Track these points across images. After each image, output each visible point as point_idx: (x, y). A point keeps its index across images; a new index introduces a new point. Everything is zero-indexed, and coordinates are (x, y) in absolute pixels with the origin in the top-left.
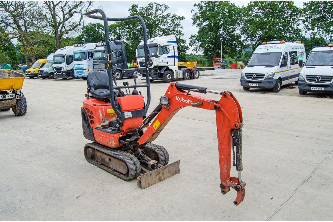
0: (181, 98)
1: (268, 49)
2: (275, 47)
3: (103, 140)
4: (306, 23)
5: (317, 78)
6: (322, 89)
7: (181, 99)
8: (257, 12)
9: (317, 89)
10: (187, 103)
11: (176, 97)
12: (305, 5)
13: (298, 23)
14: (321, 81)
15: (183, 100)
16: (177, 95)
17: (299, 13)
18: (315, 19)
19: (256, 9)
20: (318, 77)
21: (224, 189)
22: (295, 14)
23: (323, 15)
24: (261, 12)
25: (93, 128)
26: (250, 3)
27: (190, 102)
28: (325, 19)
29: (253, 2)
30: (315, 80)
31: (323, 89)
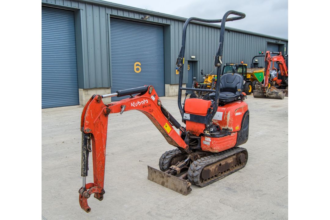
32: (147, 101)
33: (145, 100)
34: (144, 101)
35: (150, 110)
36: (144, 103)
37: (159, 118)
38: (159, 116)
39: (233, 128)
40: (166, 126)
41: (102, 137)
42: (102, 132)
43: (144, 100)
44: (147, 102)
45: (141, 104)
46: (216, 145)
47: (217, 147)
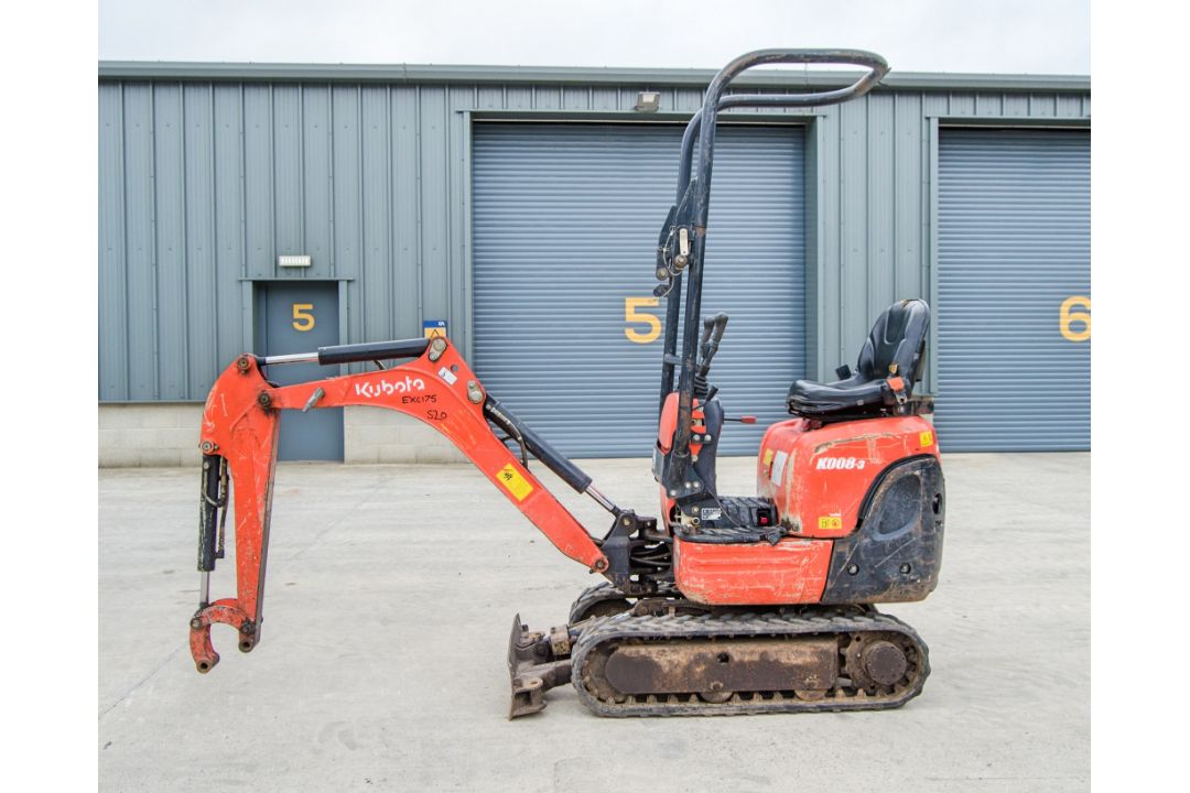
32: (419, 384)
33: (413, 379)
34: (409, 381)
35: (434, 414)
36: (409, 389)
37: (474, 443)
38: (471, 437)
39: (804, 520)
40: (509, 476)
41: (253, 471)
42: (254, 459)
43: (407, 378)
44: (419, 388)
45: (396, 392)
46: (691, 571)
47: (695, 579)
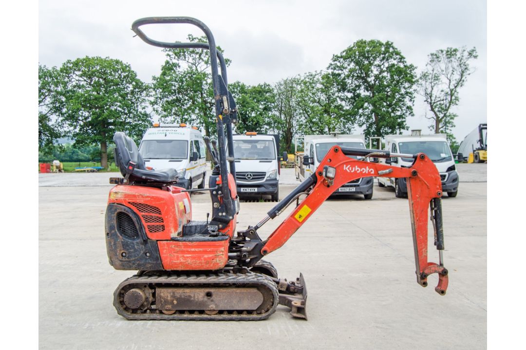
0: (353, 166)
1: (166, 135)
2: (175, 132)
3: (193, 258)
4: (156, 106)
5: (248, 175)
6: (254, 190)
7: (354, 168)
8: (79, 80)
9: (249, 190)
10: (364, 172)
11: (345, 166)
12: (155, 80)
13: (143, 104)
14: (253, 179)
15: (358, 170)
16: (347, 164)
17: (145, 89)
18: (167, 101)
19: (77, 75)
20: (249, 173)
21: (422, 279)
22: (138, 92)
23: (177, 97)
24: (85, 80)
25: (157, 241)
26: (67, 63)
27: (370, 171)
28: (180, 102)
29: (72, 63)
30: (245, 179)
31: (256, 190)
